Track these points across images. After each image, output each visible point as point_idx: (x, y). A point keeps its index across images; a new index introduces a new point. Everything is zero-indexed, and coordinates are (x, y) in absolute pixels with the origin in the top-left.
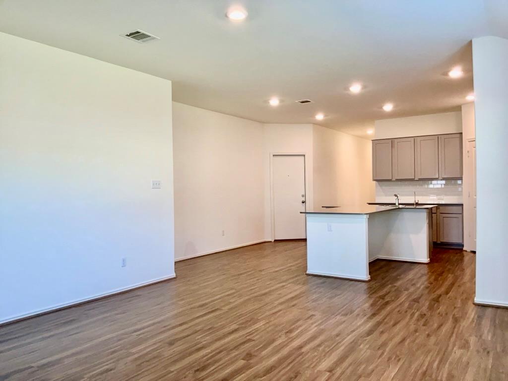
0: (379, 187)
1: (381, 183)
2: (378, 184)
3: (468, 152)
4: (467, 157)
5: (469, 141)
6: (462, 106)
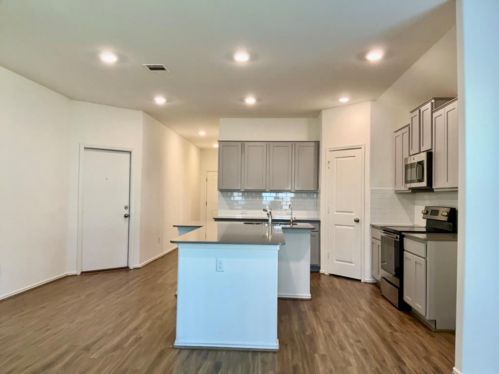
0: (223, 199)
1: (225, 193)
2: (221, 194)
3: (329, 162)
4: (327, 168)
5: (330, 151)
6: (323, 111)
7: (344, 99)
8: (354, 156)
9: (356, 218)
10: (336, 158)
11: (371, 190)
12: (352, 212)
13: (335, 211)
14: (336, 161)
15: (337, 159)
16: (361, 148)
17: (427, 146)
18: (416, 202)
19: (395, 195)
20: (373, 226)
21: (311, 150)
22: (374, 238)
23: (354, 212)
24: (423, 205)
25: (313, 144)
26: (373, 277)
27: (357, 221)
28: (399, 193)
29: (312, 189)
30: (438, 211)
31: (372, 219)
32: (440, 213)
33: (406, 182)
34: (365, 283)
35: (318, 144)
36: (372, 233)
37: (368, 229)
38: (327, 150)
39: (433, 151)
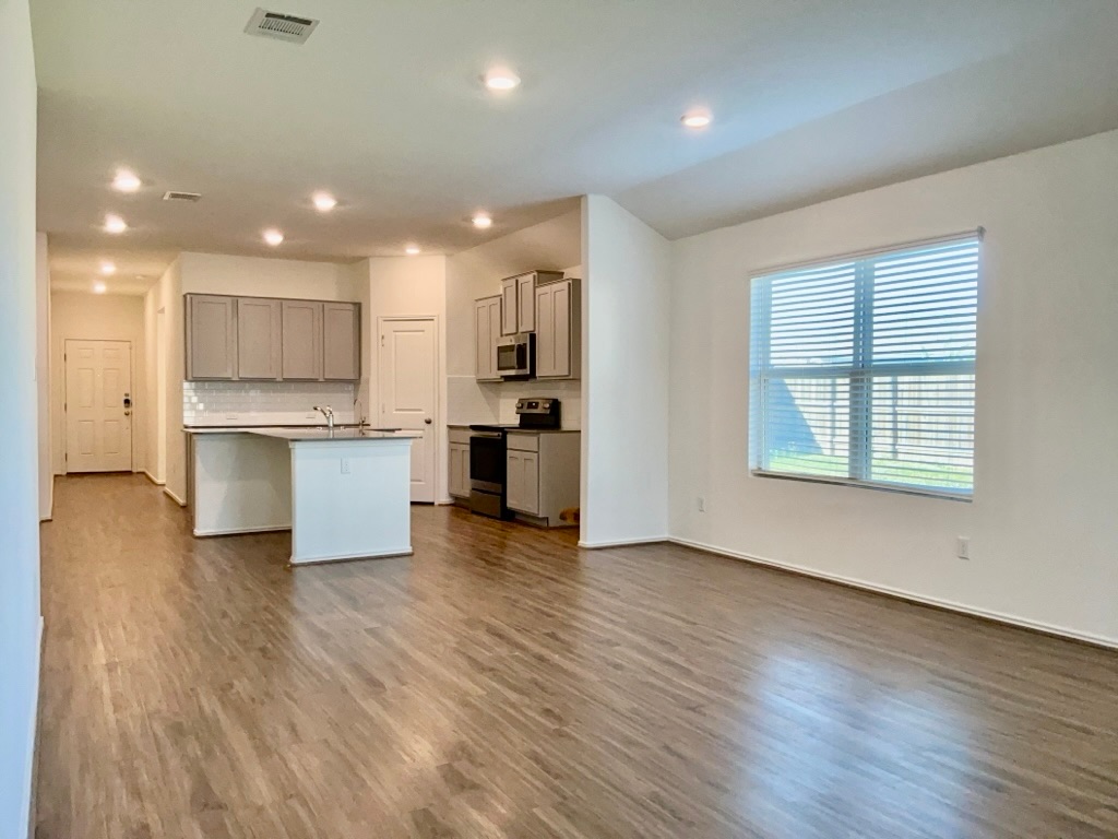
3: (383, 337)
4: (380, 345)
5: (384, 321)
6: (371, 259)
7: (412, 251)
8: (423, 331)
9: (427, 418)
10: (394, 332)
11: (449, 379)
12: (420, 410)
13: (394, 409)
14: (395, 335)
15: (397, 333)
16: (433, 320)
17: (527, 326)
18: (503, 394)
19: (477, 387)
20: (450, 427)
21: (348, 316)
22: (450, 442)
23: (423, 409)
25: (351, 307)
26: (451, 495)
27: (428, 422)
28: (482, 382)
29: (352, 376)
30: (537, 404)
31: (449, 418)
32: (540, 406)
33: (499, 369)
34: (440, 505)
35: (358, 307)
36: (449, 435)
37: (444, 431)
38: (380, 320)
39: (536, 332)
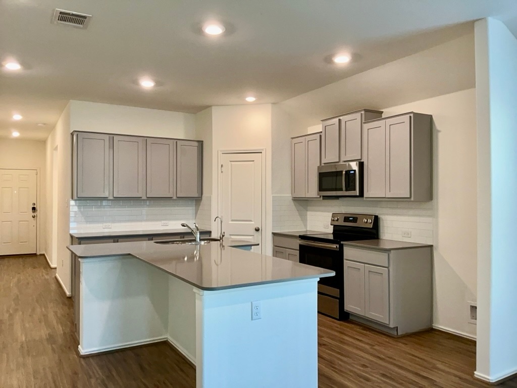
3: (222, 166)
4: (220, 171)
5: (223, 153)
6: (213, 107)
7: (250, 99)
8: (253, 161)
9: (256, 226)
10: (231, 161)
12: (251, 221)
13: (230, 220)
14: (231, 164)
15: (232, 163)
16: (261, 153)
18: (309, 208)
19: (292, 203)
20: (274, 234)
21: (195, 151)
22: (276, 246)
23: (253, 220)
24: (328, 212)
25: (196, 144)
27: (257, 230)
28: (297, 200)
29: (196, 195)
31: (273, 227)
32: (361, 220)
36: (274, 241)
37: (269, 237)
38: (220, 153)
39: (364, 160)
